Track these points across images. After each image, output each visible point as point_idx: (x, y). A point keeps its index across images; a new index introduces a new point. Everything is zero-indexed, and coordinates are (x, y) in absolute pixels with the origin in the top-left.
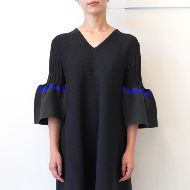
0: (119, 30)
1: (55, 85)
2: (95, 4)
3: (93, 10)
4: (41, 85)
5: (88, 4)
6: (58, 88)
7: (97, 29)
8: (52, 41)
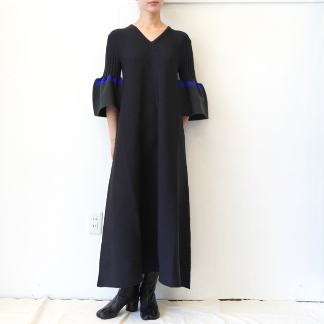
0: (171, 27)
1: (112, 77)
2: (155, 3)
3: (152, 9)
4: (97, 79)
5: (148, 3)
6: (115, 79)
7: (153, 25)
8: (109, 36)
